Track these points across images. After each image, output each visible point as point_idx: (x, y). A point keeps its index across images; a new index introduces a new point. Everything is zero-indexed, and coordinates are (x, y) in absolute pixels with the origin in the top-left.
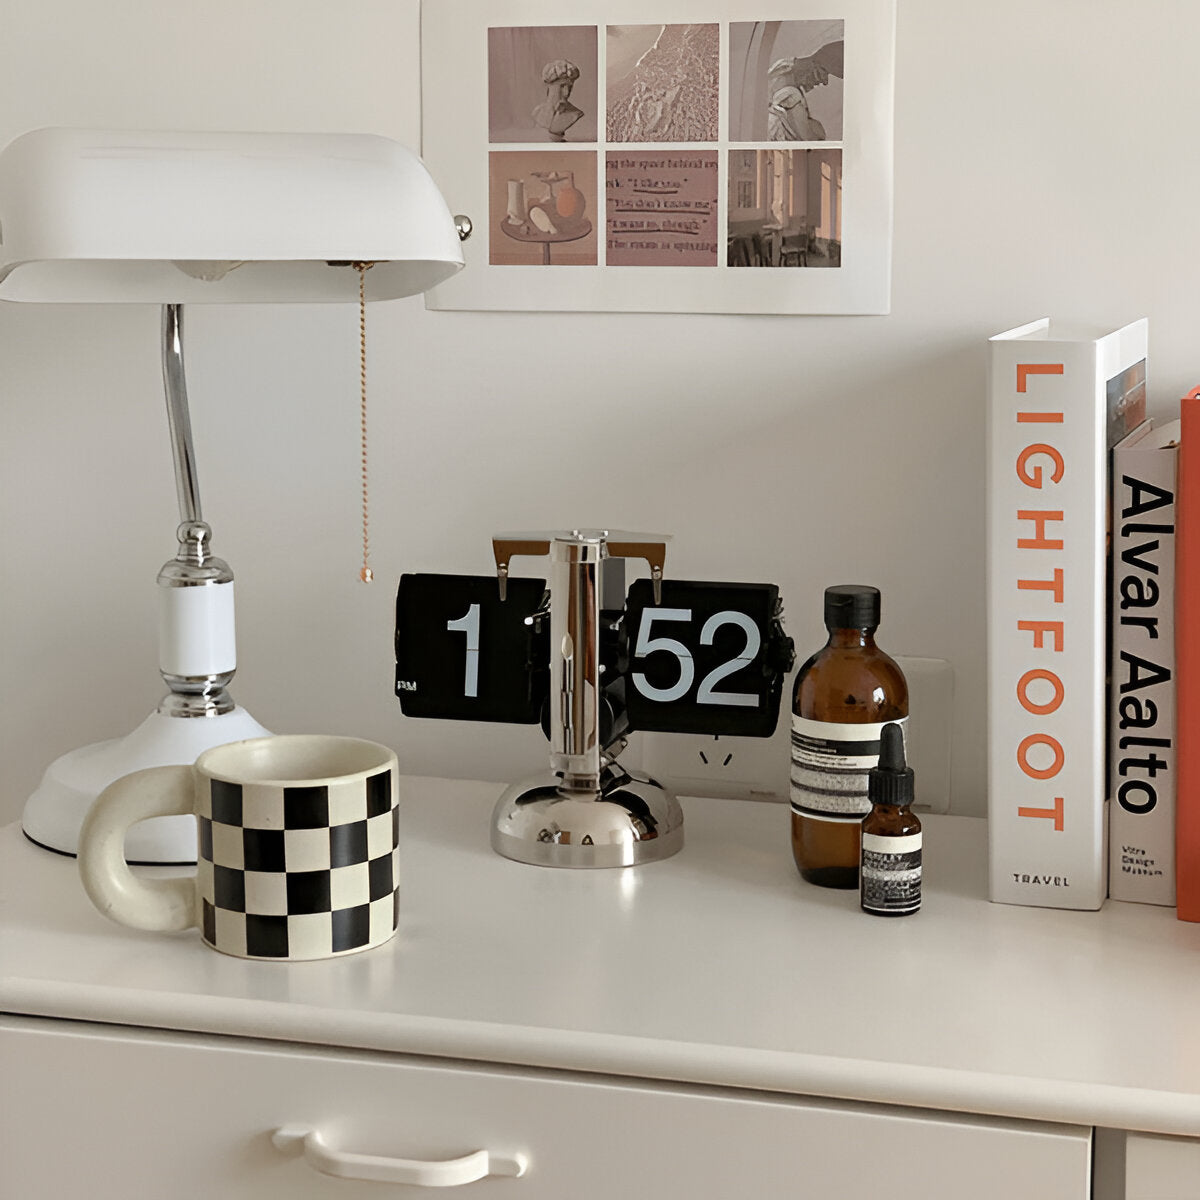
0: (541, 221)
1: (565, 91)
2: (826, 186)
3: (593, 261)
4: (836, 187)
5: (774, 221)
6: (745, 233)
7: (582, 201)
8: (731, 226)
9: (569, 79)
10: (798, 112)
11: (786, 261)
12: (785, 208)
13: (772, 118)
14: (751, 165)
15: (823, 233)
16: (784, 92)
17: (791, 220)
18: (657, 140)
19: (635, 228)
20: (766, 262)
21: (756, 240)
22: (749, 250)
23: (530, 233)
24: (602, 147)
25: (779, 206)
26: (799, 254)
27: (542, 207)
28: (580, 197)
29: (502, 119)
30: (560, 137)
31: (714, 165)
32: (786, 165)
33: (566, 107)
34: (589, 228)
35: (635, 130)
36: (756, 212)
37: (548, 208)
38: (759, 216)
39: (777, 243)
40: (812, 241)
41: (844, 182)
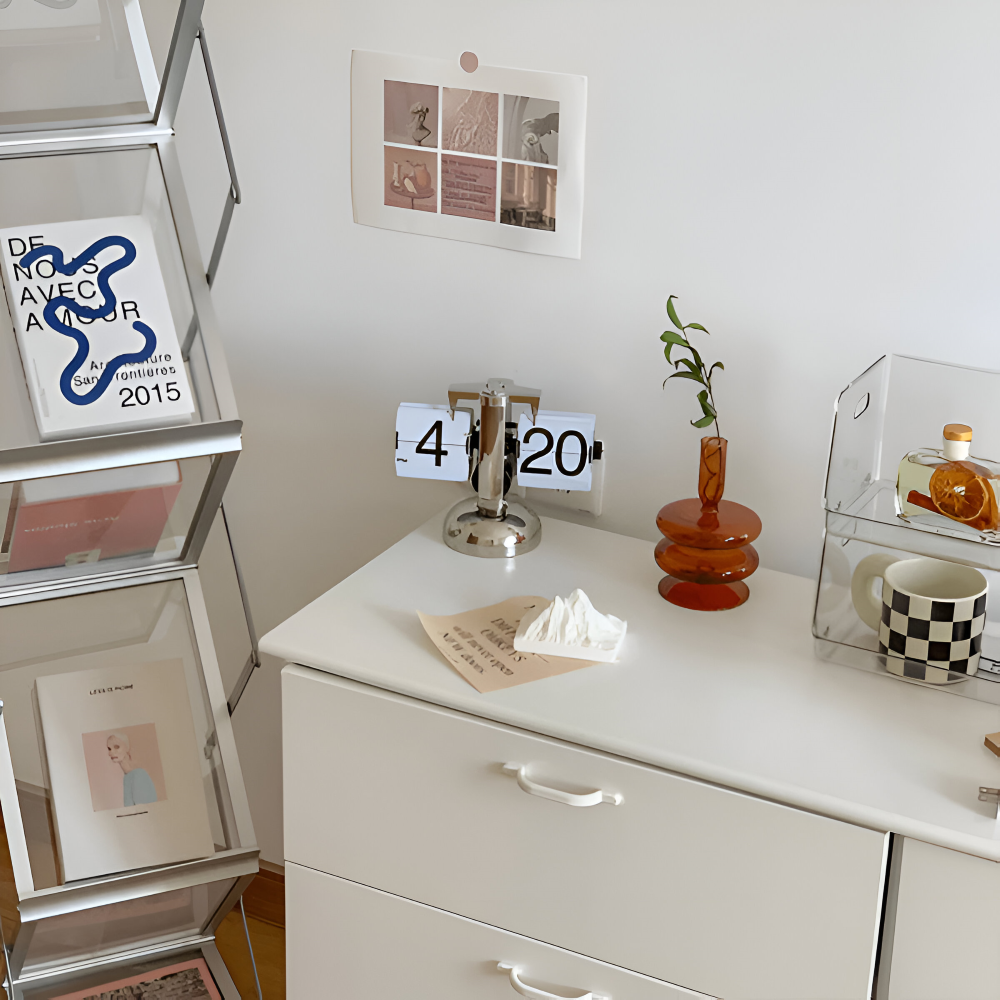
0: (409, 186)
1: (422, 119)
2: (549, 188)
3: (434, 210)
4: (554, 190)
5: (523, 203)
6: (509, 207)
7: (430, 178)
8: (502, 202)
9: (424, 113)
10: (536, 146)
11: (528, 225)
12: (529, 197)
13: (523, 148)
14: (513, 171)
15: (547, 212)
16: (530, 135)
17: (531, 203)
18: (467, 151)
19: (456, 196)
20: (518, 223)
21: (514, 210)
22: (511, 216)
23: (404, 192)
24: (440, 151)
25: (526, 196)
26: (534, 222)
27: (410, 178)
28: (428, 175)
29: (391, 129)
30: (419, 143)
31: (495, 169)
32: (529, 174)
33: (422, 127)
34: (432, 193)
35: (456, 145)
36: (514, 197)
37: (413, 179)
38: (516, 199)
39: (525, 215)
40: (542, 216)
41: (558, 187)
